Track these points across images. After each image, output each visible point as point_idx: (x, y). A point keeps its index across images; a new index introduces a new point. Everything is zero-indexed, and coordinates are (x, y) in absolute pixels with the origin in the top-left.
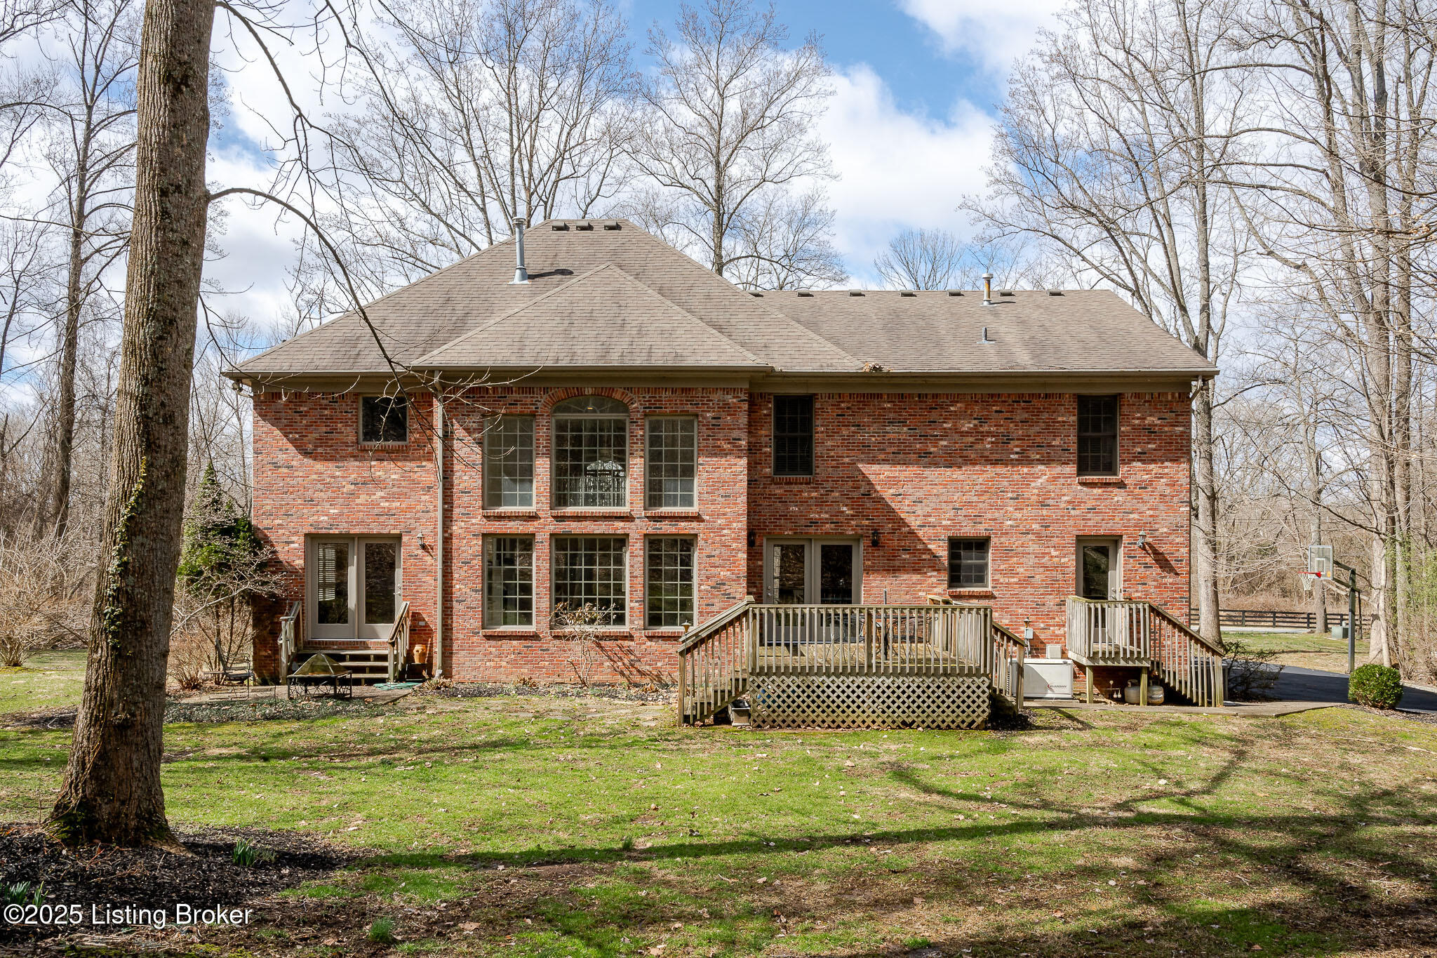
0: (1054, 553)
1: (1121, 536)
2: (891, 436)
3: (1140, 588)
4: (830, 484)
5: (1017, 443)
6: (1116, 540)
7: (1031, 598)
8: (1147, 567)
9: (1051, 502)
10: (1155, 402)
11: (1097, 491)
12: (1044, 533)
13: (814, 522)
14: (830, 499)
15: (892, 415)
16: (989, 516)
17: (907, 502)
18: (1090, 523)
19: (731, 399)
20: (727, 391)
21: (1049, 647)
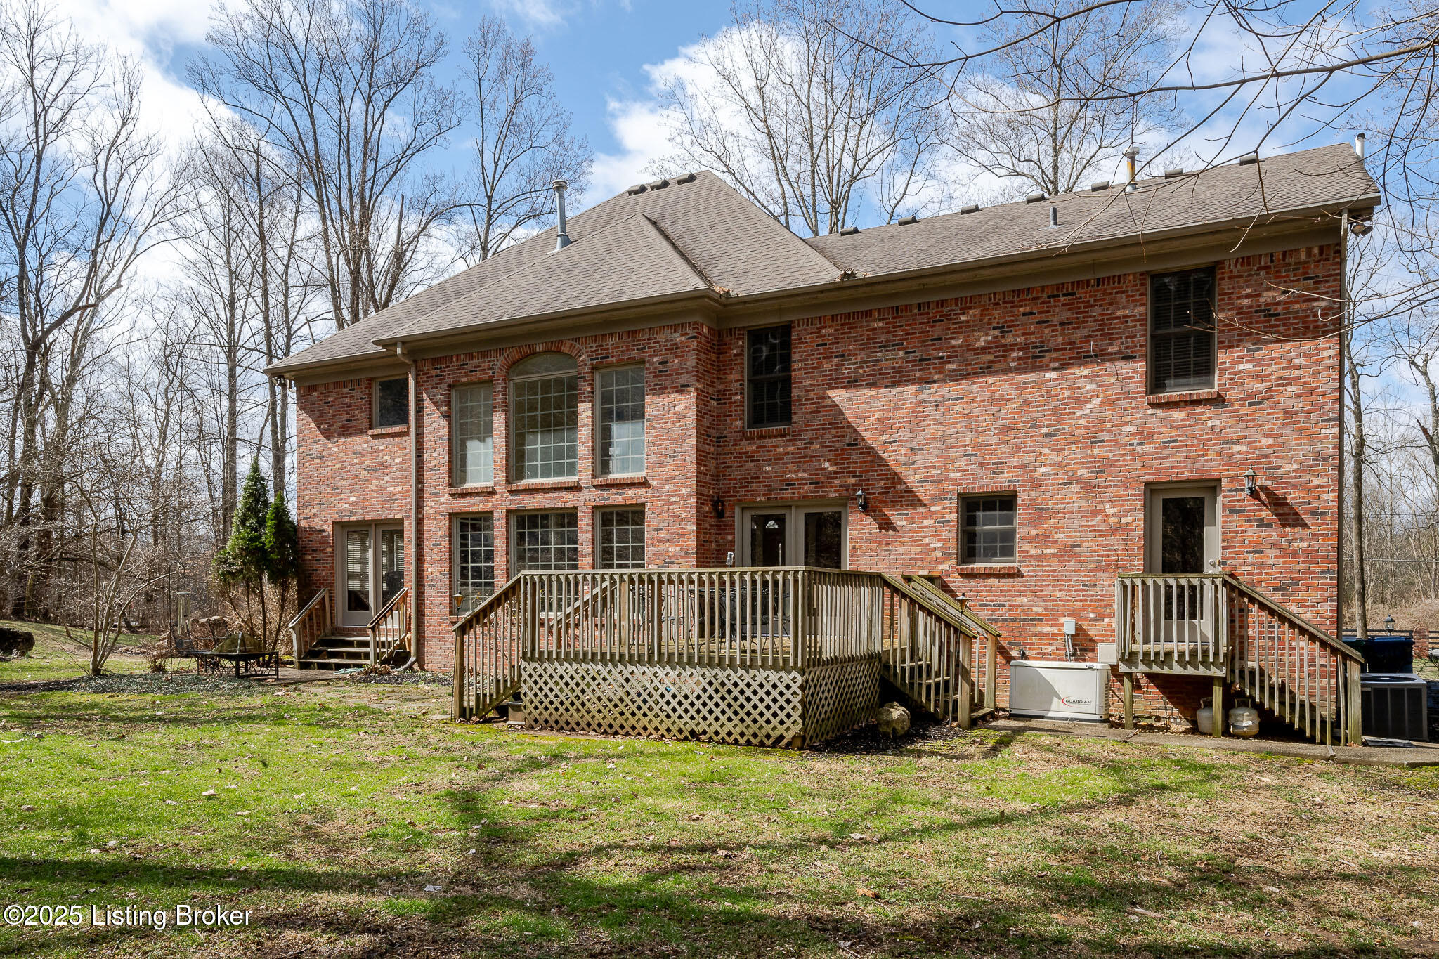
0: (1110, 510)
1: (1219, 480)
2: (884, 364)
3: (1250, 558)
4: (810, 434)
5: (1055, 355)
6: (1212, 486)
7: (1075, 576)
8: (1262, 525)
9: (1106, 436)
10: (1277, 269)
11: (1178, 414)
12: (1095, 482)
13: (790, 484)
14: (809, 452)
15: (884, 337)
16: (1014, 462)
17: (903, 451)
18: (1167, 463)
19: (678, 338)
20: (674, 328)
21: (1101, 647)
